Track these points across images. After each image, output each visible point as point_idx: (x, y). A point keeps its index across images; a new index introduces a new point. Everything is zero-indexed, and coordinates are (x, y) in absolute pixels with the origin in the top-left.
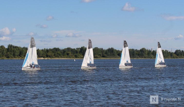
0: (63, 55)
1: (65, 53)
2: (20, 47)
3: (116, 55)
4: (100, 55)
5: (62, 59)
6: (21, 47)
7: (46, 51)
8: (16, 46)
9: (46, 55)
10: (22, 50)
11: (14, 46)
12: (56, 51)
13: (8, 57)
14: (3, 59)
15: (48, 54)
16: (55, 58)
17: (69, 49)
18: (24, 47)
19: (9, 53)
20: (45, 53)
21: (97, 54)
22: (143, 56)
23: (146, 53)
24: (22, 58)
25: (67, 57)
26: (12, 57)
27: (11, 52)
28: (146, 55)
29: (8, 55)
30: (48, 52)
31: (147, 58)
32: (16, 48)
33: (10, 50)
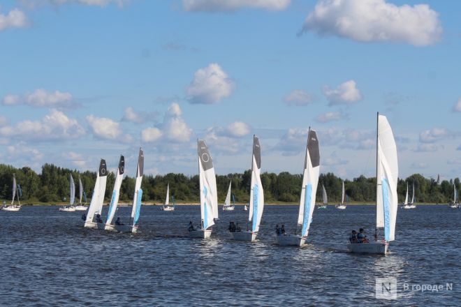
0: (195, 194)
2: (76, 170)
6: (79, 172)
7: (148, 181)
8: (65, 168)
9: (148, 195)
11: (59, 168)
12: (176, 181)
13: (44, 200)
14: (32, 205)
15: (153, 190)
18: (88, 172)
19: (46, 188)
20: (147, 187)
21: (290, 192)
23: (424, 188)
26: (56, 199)
27: (53, 184)
28: (424, 194)
29: (44, 193)
30: (155, 187)
31: (428, 202)
32: (66, 174)
33: (49, 180)
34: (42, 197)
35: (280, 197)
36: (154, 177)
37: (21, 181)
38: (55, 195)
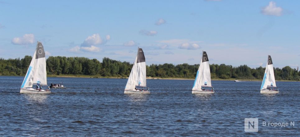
0: (178, 74)
1: (182, 71)
2: (119, 61)
3: (251, 75)
4: (229, 75)
5: (177, 79)
6: (121, 62)
7: (155, 67)
8: (114, 60)
9: (155, 74)
10: (123, 66)
11: (111, 60)
12: (169, 68)
13: (103, 75)
14: (97, 78)
15: (158, 72)
16: (167, 78)
17: (185, 65)
18: (125, 62)
19: (104, 69)
20: (155, 70)
21: (225, 74)
22: (287, 77)
23: (291, 73)
24: (123, 76)
25: (183, 77)
26: (109, 75)
27: (108, 68)
28: (291, 76)
29: (104, 72)
30: (158, 70)
31: (293, 80)
32: (115, 63)
33: (106, 65)
34: (103, 74)
35: (220, 76)
36: (158, 65)
37: (92, 66)
38: (109, 73)
